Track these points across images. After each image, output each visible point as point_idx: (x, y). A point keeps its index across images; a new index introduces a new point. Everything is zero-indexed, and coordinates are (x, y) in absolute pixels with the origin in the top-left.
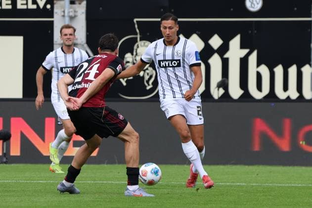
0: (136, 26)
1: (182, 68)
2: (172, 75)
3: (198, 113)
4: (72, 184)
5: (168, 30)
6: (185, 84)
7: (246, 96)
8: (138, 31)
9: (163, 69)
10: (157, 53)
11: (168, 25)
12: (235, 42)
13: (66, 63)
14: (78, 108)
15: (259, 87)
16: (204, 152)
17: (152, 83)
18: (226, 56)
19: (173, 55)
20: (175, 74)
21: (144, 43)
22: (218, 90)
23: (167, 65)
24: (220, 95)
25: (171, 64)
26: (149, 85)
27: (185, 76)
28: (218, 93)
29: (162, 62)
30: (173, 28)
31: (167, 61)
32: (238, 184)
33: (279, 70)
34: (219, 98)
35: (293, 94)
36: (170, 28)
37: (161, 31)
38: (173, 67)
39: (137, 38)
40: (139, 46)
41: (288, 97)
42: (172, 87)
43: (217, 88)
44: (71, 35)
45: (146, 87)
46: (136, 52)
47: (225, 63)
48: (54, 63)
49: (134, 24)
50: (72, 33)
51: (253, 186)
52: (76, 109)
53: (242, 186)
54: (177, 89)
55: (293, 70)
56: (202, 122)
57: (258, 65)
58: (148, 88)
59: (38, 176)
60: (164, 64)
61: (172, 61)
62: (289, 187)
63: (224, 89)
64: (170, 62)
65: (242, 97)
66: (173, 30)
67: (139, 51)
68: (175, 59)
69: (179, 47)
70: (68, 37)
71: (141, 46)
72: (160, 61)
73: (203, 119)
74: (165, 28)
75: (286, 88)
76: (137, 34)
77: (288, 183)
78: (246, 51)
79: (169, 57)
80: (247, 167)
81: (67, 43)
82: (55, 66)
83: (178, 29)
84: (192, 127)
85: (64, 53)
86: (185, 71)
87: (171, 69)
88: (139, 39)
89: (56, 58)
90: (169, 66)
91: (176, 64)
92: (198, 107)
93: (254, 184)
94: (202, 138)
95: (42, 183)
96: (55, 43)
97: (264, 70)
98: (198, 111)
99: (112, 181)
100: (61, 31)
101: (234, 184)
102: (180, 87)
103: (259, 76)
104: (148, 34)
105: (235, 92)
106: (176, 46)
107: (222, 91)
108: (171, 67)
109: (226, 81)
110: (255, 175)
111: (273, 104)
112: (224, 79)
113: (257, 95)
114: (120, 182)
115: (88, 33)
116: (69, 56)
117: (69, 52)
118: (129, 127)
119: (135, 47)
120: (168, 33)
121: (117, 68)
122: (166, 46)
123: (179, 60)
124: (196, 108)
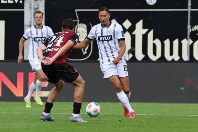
0: (77, 14)
1: (113, 41)
2: (107, 45)
3: (124, 70)
4: (49, 114)
5: (103, 17)
6: (116, 51)
7: (146, 59)
8: (78, 17)
9: (101, 42)
10: (97, 32)
11: (104, 14)
12: (139, 25)
13: (37, 35)
14: (50, 64)
15: (155, 53)
16: (130, 94)
17: (87, 51)
18: (133, 33)
19: (107, 33)
20: (109, 45)
21: (82, 25)
22: (129, 55)
23: (104, 39)
24: (130, 58)
25: (107, 39)
26: (84, 51)
27: (116, 46)
28: (129, 57)
29: (100, 38)
30: (106, 16)
31: (104, 36)
32: (141, 114)
33: (167, 42)
34: (129, 60)
35: (176, 57)
36: (105, 16)
37: (99, 18)
38: (107, 40)
39: (77, 22)
40: (79, 27)
41: (173, 60)
42: (107, 54)
43: (128, 54)
44: (40, 17)
45: (83, 53)
46: (77, 31)
47: (133, 38)
48: (30, 35)
49: (75, 13)
50: (41, 16)
51: (150, 116)
52: (49, 64)
53: (143, 116)
54: (110, 55)
55: (176, 42)
56: (127, 75)
57: (154, 39)
58: (84, 53)
59: (14, 109)
60: (102, 39)
61: (107, 36)
62: (173, 116)
63: (132, 54)
64: (106, 37)
65: (144, 59)
66: (107, 17)
67: (78, 30)
68: (109, 35)
69: (111, 28)
70: (39, 18)
71: (80, 27)
72: (99, 37)
73: (128, 73)
74: (101, 16)
75: (171, 54)
76: (77, 19)
77: (173, 114)
78: (146, 30)
79: (105, 34)
80: (147, 103)
81: (38, 23)
82: (31, 37)
83: (109, 17)
84: (121, 78)
85: (36, 29)
86: (115, 43)
87: (106, 42)
88: (78, 23)
89: (31, 32)
90: (105, 40)
91: (110, 38)
92: (124, 66)
93: (151, 115)
94: (128, 86)
95: (16, 114)
96: (25, 25)
97: (158, 42)
98: (124, 68)
99: (61, 112)
100: (34, 15)
101: (139, 114)
102: (112, 53)
103: (154, 46)
104: (84, 19)
105: (140, 56)
106: (109, 27)
107: (131, 56)
108: (106, 40)
109: (134, 50)
110: (152, 109)
111: (163, 64)
112: (132, 48)
113: (153, 58)
114: (66, 113)
115: (46, 19)
116: (39, 31)
117: (39, 28)
118: (80, 77)
119: (76, 27)
120: (103, 19)
121: (76, 41)
122: (103, 27)
123: (111, 36)
124: (123, 66)
